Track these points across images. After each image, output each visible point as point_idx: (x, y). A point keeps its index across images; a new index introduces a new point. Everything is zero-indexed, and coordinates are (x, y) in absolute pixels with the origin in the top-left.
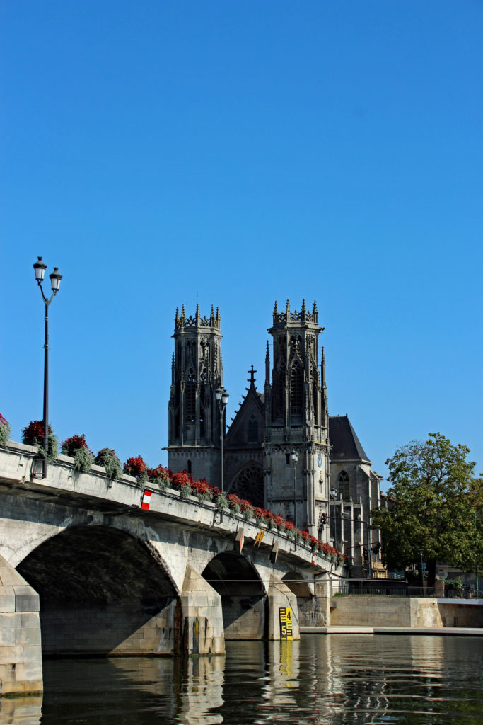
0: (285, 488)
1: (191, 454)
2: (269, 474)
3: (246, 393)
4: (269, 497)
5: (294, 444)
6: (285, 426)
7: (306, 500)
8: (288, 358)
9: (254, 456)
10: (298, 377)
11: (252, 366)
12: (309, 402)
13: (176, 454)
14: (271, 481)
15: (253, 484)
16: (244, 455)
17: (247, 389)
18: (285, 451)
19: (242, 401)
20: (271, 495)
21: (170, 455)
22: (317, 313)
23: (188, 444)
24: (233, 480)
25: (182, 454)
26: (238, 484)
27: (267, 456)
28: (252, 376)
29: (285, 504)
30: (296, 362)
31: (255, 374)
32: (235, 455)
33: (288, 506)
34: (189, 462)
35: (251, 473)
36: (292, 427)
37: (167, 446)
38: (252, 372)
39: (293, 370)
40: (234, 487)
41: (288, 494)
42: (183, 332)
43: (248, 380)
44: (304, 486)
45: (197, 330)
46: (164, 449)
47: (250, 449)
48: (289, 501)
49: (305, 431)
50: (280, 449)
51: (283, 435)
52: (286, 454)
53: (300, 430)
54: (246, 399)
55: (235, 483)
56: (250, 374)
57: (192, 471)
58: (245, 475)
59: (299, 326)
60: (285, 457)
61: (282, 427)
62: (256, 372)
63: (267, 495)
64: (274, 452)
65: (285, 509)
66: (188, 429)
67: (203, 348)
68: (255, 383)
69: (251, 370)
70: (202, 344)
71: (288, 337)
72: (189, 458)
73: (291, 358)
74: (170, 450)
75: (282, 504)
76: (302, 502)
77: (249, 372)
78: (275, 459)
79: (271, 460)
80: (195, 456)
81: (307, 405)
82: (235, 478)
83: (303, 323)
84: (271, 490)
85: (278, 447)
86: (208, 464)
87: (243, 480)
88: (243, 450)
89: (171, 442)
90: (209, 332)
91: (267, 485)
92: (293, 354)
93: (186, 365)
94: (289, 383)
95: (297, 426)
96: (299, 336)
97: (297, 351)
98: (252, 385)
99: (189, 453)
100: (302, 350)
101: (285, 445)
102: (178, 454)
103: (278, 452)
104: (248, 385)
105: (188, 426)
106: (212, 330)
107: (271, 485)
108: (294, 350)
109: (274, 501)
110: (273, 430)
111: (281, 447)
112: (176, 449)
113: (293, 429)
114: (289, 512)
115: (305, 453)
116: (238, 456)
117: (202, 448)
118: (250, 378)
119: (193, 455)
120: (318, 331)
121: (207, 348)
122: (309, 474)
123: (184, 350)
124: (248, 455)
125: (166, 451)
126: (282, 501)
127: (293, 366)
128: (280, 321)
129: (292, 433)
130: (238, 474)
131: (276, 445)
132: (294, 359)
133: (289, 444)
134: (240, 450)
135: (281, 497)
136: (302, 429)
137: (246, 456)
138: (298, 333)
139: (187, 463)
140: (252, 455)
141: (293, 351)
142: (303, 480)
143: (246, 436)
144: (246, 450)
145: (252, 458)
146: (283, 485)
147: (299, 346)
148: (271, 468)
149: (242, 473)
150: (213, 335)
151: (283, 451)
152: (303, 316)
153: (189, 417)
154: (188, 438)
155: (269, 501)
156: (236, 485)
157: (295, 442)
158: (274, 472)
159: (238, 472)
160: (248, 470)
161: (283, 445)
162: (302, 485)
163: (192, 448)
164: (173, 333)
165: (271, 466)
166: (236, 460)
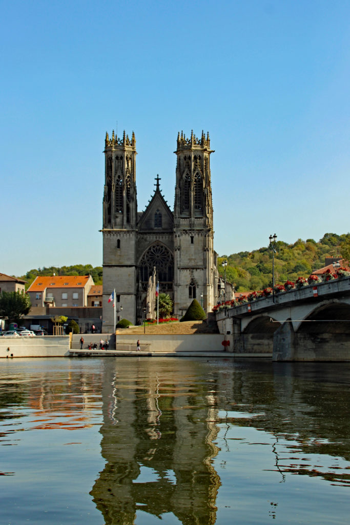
0: (190, 260)
1: (120, 235)
2: (179, 250)
3: (153, 194)
4: (179, 266)
5: (197, 230)
6: (191, 217)
7: (206, 268)
8: (192, 170)
9: (159, 238)
10: (199, 184)
11: (158, 175)
12: (208, 201)
13: (109, 234)
14: (180, 255)
15: (158, 257)
16: (151, 236)
17: (154, 191)
18: (190, 234)
19: (151, 199)
20: (180, 264)
21: (104, 235)
22: (209, 140)
23: (117, 228)
24: (143, 254)
25: (114, 235)
26: (147, 256)
27: (178, 238)
28: (158, 182)
29: (190, 270)
30: (197, 174)
31: (159, 180)
32: (145, 236)
33: (192, 272)
34: (119, 241)
35: (156, 249)
36: (196, 218)
37: (101, 229)
38: (158, 179)
39: (195, 179)
40: (143, 258)
41: (192, 264)
42: (114, 149)
43: (155, 185)
44: (204, 259)
45: (124, 148)
46: (100, 231)
47: (157, 233)
48: (193, 269)
49: (205, 221)
50: (187, 233)
51: (188, 223)
52: (191, 237)
53: (202, 221)
54: (153, 198)
55: (144, 256)
56: (156, 181)
57: (121, 247)
58: (152, 250)
59: (199, 148)
60: (190, 238)
61: (188, 218)
62: (160, 179)
63: (177, 264)
64: (182, 235)
65: (190, 274)
66: (117, 217)
67: (128, 161)
68: (160, 187)
69: (157, 178)
70: (127, 158)
71: (193, 156)
72: (118, 238)
73: (194, 170)
74: (104, 232)
75: (188, 270)
76: (203, 269)
77: (155, 179)
78: (183, 240)
79: (180, 240)
80: (123, 236)
81: (207, 203)
82: (144, 252)
83: (202, 147)
84: (180, 261)
85: (185, 232)
86: (133, 242)
87: (150, 253)
88: (150, 233)
89: (104, 226)
90: (131, 150)
91: (177, 258)
92: (196, 168)
93: (116, 173)
94: (193, 188)
95: (199, 218)
96: (199, 156)
97: (198, 166)
98: (158, 189)
99: (118, 234)
100: (201, 166)
101: (190, 230)
102: (111, 235)
103: (185, 235)
104: (155, 188)
105: (118, 215)
106: (133, 148)
107: (180, 257)
108: (197, 165)
109: (183, 269)
110: (181, 220)
111: (188, 232)
112: (109, 231)
113: (196, 219)
114: (193, 276)
115: (205, 236)
116: (147, 237)
117: (128, 231)
118: (156, 183)
119: (122, 236)
120: (210, 153)
121: (130, 161)
122: (208, 251)
123: (114, 162)
124: (155, 236)
125: (102, 232)
126: (188, 268)
127: (196, 177)
128: (186, 145)
129: (195, 223)
130: (147, 249)
131: (184, 230)
132: (196, 172)
133: (194, 230)
134: (149, 233)
135: (187, 266)
136: (203, 219)
137: (153, 237)
138: (199, 154)
139: (116, 242)
140: (158, 237)
141: (195, 165)
142: (204, 254)
143: (153, 223)
144: (154, 233)
145: (158, 239)
146: (188, 258)
147: (199, 163)
148: (180, 246)
149: (150, 249)
150: (134, 152)
151: (189, 235)
152: (202, 142)
153: (117, 209)
154: (117, 224)
155: (179, 268)
156: (145, 257)
157: (198, 229)
158: (182, 249)
159: (146, 248)
160: (154, 247)
161: (189, 230)
162: (203, 258)
163: (121, 231)
164: (104, 150)
165: (180, 244)
166: (146, 240)
